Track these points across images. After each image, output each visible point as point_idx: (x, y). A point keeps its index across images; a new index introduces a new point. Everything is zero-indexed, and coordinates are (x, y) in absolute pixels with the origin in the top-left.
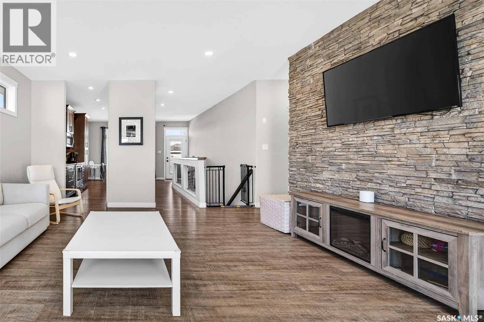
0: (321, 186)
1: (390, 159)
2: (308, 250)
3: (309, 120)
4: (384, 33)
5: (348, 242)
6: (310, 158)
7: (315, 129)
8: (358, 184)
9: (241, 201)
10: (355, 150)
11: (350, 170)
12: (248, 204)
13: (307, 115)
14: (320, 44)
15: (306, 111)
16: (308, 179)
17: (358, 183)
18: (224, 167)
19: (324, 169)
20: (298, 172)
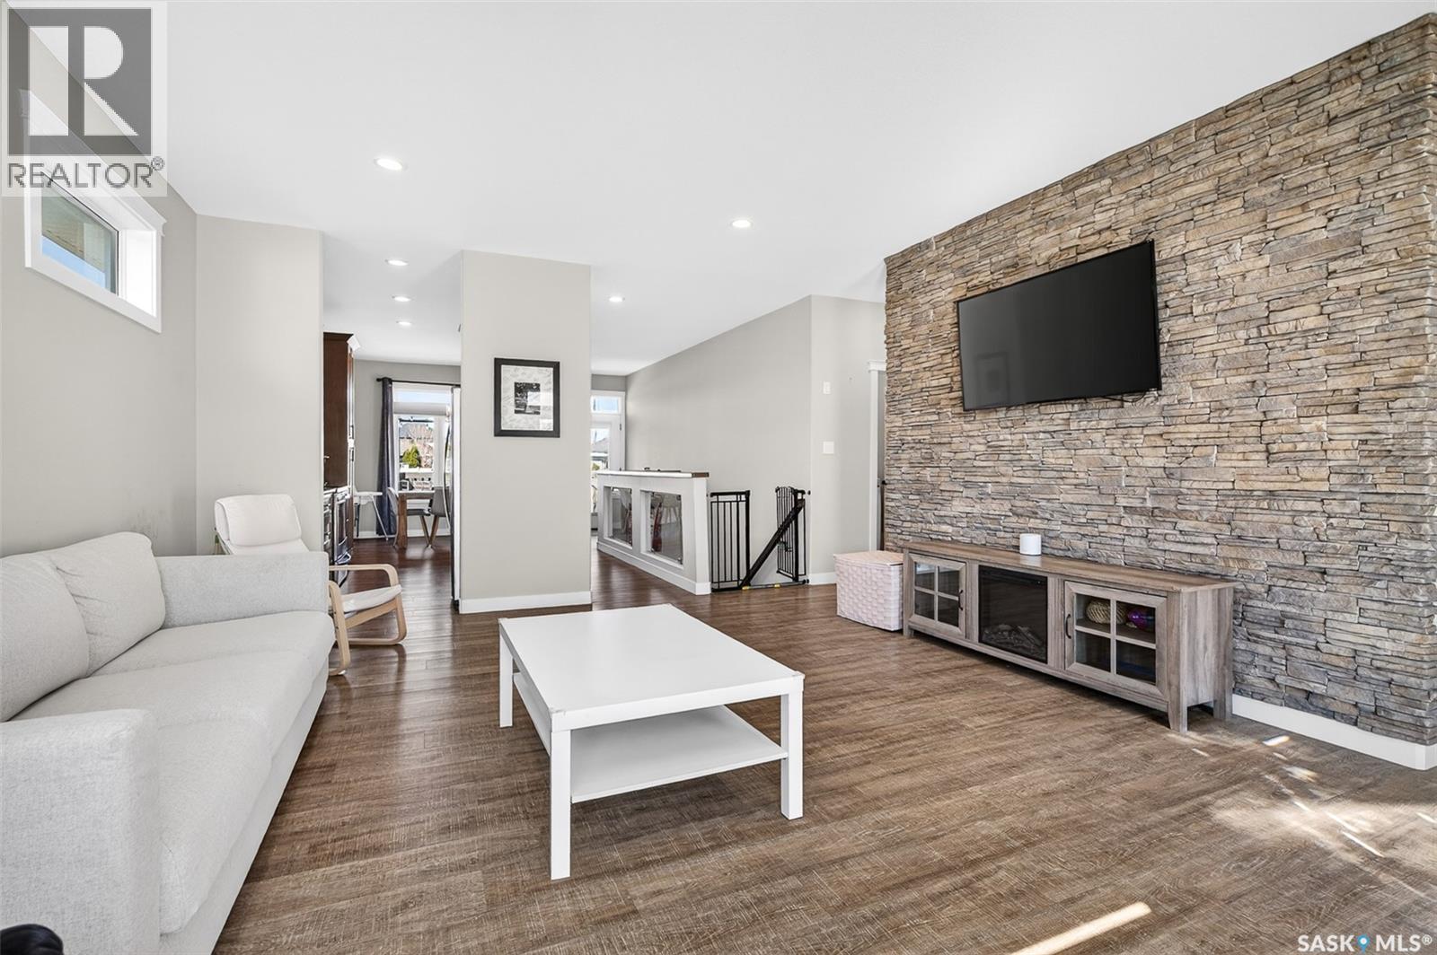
0: (949, 529)
1: (1064, 474)
2: (941, 657)
3: (927, 394)
4: (1054, 246)
5: (1010, 632)
6: (927, 473)
7: (939, 413)
8: (1013, 521)
9: (778, 572)
10: (1008, 457)
11: (1000, 496)
12: (796, 579)
13: (924, 385)
14: (948, 241)
15: (921, 375)
16: (925, 515)
17: (1014, 519)
18: (747, 494)
19: (956, 494)
20: (904, 501)
